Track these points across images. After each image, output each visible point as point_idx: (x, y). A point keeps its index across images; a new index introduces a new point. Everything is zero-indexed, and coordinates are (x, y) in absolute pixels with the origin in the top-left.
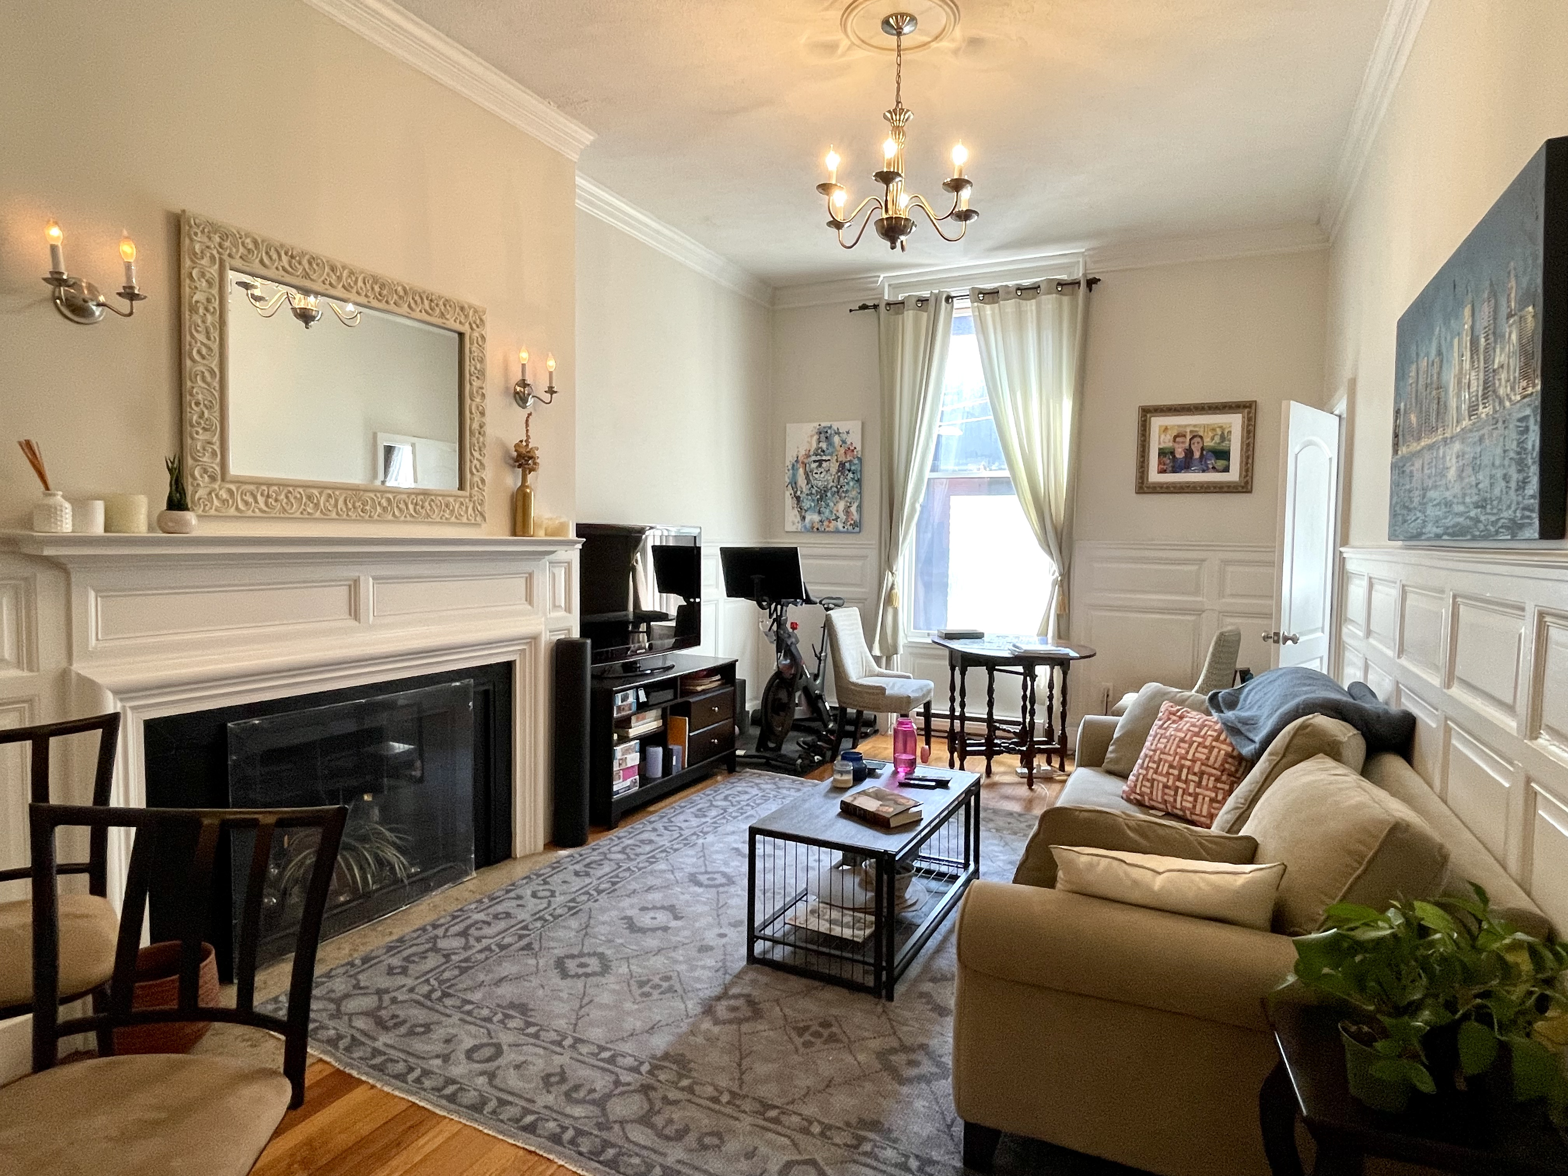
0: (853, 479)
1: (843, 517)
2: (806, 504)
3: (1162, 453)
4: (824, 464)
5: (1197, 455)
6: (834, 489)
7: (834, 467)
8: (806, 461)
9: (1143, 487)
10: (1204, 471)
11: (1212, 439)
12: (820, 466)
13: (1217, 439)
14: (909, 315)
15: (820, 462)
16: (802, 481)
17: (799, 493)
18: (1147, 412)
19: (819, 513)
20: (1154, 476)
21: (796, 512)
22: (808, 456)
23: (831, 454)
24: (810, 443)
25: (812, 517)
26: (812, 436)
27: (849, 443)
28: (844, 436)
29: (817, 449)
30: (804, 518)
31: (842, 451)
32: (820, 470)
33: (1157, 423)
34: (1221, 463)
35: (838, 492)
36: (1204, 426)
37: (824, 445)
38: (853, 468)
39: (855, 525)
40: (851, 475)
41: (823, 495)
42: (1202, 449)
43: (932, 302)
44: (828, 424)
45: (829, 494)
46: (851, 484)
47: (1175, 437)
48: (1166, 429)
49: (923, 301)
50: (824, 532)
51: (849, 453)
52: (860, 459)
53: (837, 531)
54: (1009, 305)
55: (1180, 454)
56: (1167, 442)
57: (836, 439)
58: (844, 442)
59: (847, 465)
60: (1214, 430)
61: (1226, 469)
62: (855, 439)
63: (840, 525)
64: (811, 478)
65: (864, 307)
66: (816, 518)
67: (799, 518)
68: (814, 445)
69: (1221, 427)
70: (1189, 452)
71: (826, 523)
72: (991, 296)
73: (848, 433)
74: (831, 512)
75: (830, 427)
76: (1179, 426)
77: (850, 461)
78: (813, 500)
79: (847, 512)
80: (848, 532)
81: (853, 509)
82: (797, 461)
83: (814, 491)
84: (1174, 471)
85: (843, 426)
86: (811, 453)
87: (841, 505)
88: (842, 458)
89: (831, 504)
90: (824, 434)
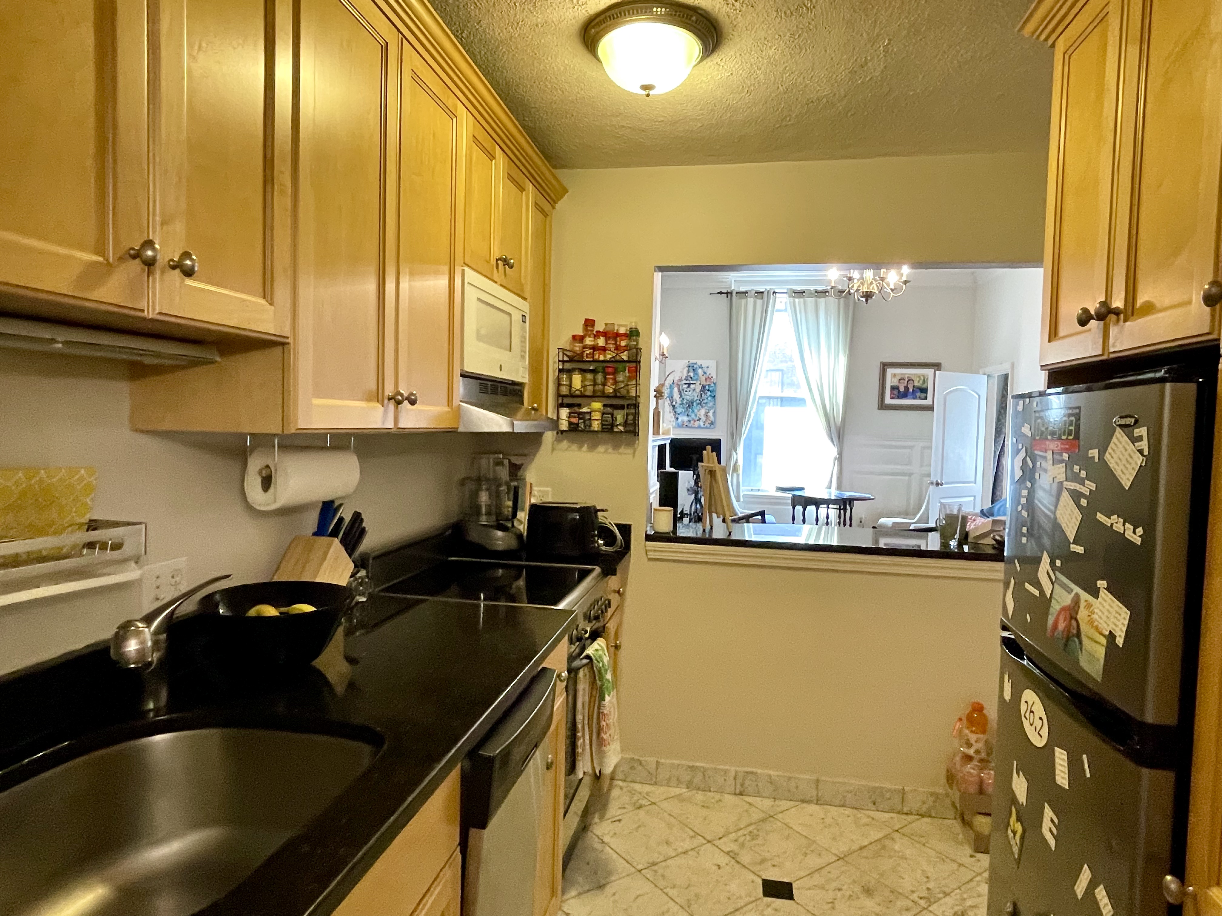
0: (710, 395)
1: (703, 418)
2: (679, 410)
3: (893, 388)
4: (692, 386)
5: (911, 390)
6: (698, 401)
7: (698, 388)
8: (679, 383)
9: (882, 406)
10: (914, 399)
11: (919, 382)
12: (689, 387)
13: (921, 382)
14: (751, 301)
15: (689, 384)
16: (676, 396)
17: (674, 403)
18: (885, 366)
19: (688, 415)
20: (888, 401)
21: (672, 414)
22: (681, 380)
23: (697, 380)
24: (682, 372)
25: (683, 418)
26: (684, 368)
27: (708, 374)
28: (705, 369)
29: (687, 377)
30: (677, 419)
31: (704, 378)
32: (689, 389)
33: (890, 371)
34: (923, 395)
35: (700, 404)
36: (915, 374)
37: (692, 374)
38: (711, 389)
39: (712, 423)
40: (709, 393)
41: (691, 404)
42: (914, 386)
43: (766, 293)
44: (695, 361)
45: (694, 404)
46: (709, 398)
47: (900, 380)
48: (895, 375)
49: (760, 294)
50: (691, 427)
51: (708, 380)
52: (715, 384)
53: (699, 427)
54: (811, 301)
55: (902, 389)
56: (895, 382)
57: (700, 371)
58: (705, 373)
59: (707, 388)
60: (919, 377)
61: (926, 398)
62: (712, 372)
63: (702, 424)
64: (683, 394)
65: (721, 293)
66: (686, 419)
67: (673, 419)
68: (685, 374)
69: (923, 376)
70: (907, 388)
71: (692, 422)
72: (800, 293)
73: (708, 367)
74: (696, 415)
75: (696, 364)
76: (902, 374)
77: (709, 385)
78: (684, 408)
79: (706, 415)
80: (706, 428)
81: (710, 414)
82: (673, 383)
83: (684, 402)
84: (899, 398)
85: (704, 363)
86: (683, 378)
87: (703, 411)
88: (704, 383)
89: (696, 411)
90: (692, 367)
